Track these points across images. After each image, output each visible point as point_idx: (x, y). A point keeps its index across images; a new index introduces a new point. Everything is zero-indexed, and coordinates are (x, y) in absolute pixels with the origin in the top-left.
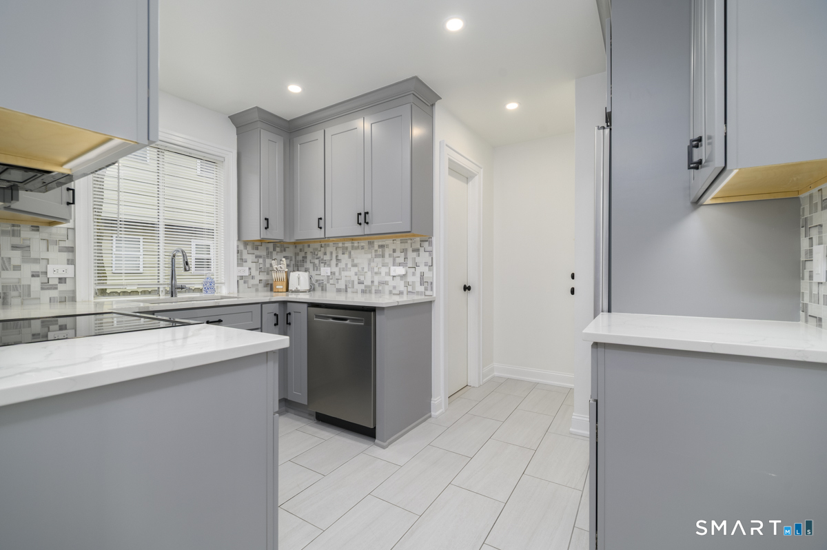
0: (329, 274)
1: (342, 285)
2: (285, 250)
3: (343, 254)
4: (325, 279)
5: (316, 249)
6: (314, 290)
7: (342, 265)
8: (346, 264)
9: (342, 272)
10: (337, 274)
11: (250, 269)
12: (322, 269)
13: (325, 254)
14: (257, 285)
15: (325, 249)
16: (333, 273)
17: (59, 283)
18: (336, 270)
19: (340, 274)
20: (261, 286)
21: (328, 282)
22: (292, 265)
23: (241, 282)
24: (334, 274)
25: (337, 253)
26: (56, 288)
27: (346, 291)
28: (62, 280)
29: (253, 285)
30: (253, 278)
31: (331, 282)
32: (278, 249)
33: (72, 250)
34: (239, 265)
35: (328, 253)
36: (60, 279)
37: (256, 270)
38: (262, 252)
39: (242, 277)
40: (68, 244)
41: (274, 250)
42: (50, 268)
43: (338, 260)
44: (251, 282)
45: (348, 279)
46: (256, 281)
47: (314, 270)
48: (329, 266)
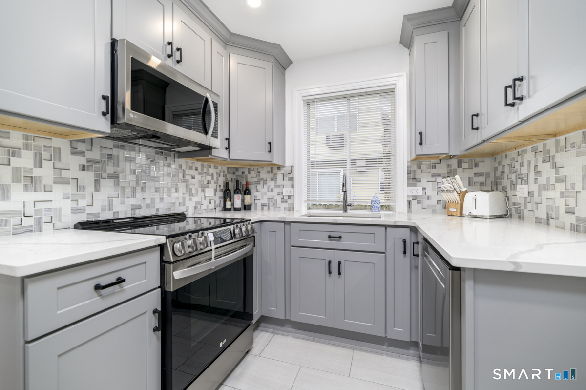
0: (526, 195)
1: (542, 213)
2: (476, 165)
3: (544, 161)
4: (522, 202)
5: (513, 159)
6: (511, 216)
7: (542, 180)
8: (548, 179)
9: (543, 192)
10: (536, 194)
11: (424, 189)
12: (519, 187)
13: (522, 165)
14: (435, 206)
15: (523, 158)
16: (530, 194)
17: (288, 199)
18: (534, 188)
19: (540, 195)
20: (439, 207)
21: (526, 207)
22: (489, 183)
23: (414, 203)
24: (533, 195)
25: (536, 161)
26: (287, 202)
27: (548, 224)
28: (289, 197)
29: (429, 206)
30: (428, 198)
31: (530, 206)
32: (465, 165)
33: (292, 179)
34: (409, 185)
35: (526, 164)
36: (288, 196)
37: (433, 190)
38: (442, 169)
39: (415, 198)
40: (290, 176)
41: (459, 165)
42: (284, 190)
43: (537, 172)
44: (426, 203)
45: (550, 203)
46: (433, 202)
47: (511, 189)
48: (527, 182)
